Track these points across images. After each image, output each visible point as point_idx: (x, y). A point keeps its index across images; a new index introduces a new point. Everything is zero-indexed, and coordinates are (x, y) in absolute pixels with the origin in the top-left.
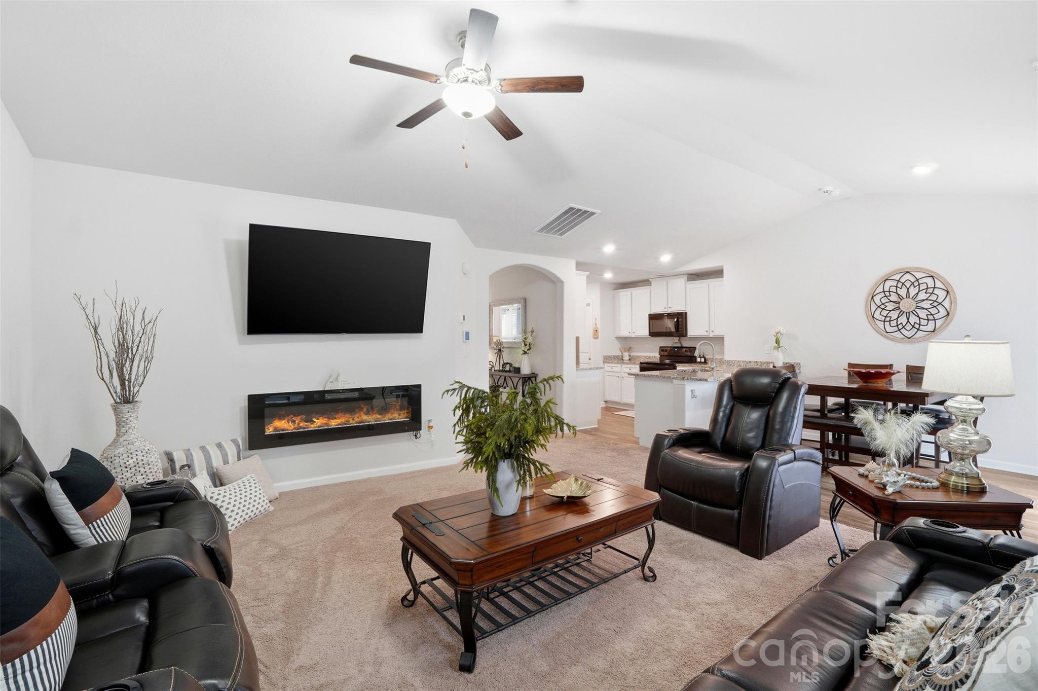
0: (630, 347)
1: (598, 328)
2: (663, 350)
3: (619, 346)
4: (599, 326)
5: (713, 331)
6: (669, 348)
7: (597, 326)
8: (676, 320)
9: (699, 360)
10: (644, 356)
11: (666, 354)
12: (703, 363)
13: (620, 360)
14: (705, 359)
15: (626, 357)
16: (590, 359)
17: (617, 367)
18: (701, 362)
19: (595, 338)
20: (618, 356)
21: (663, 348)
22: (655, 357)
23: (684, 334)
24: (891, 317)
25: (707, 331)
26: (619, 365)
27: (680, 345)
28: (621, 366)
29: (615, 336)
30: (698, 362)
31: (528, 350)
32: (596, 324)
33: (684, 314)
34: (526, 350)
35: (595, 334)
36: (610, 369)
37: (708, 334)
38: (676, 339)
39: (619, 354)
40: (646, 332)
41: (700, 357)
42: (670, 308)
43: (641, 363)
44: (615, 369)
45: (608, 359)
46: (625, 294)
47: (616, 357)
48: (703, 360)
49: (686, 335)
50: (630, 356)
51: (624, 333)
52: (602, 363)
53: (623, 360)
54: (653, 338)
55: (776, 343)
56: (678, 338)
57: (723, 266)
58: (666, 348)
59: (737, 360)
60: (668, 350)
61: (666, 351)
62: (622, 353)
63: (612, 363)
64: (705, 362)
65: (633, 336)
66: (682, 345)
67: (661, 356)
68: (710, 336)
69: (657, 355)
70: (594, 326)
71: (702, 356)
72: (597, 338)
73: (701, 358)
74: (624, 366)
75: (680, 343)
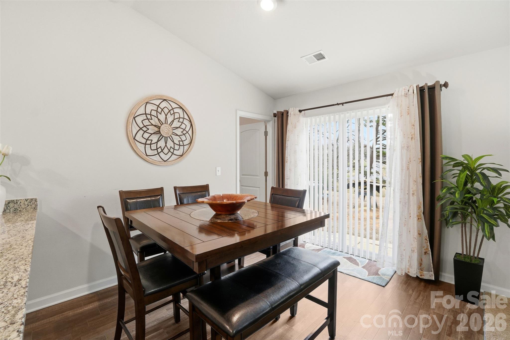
24: (152, 140)
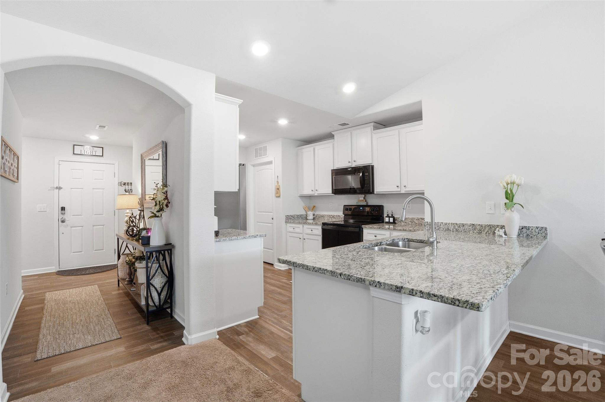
0: (314, 206)
1: (279, 186)
2: (347, 209)
3: (303, 204)
4: (280, 184)
5: (405, 186)
6: (354, 207)
7: (279, 184)
8: (361, 174)
9: (387, 220)
10: (327, 216)
11: (349, 212)
12: (391, 223)
13: (303, 219)
14: (394, 219)
15: (311, 217)
16: (273, 219)
17: (299, 228)
18: (389, 223)
19: (277, 197)
20: (301, 215)
21: (347, 207)
22: (339, 216)
23: (371, 191)
25: (397, 187)
26: (301, 226)
27: (365, 204)
28: (303, 226)
29: (299, 195)
30: (387, 223)
31: (158, 211)
32: (278, 182)
33: (371, 167)
34: (155, 212)
35: (277, 193)
36: (291, 230)
37: (399, 190)
38: (361, 197)
39: (303, 213)
40: (328, 190)
41: (388, 216)
42: (355, 161)
43: (324, 224)
44: (297, 230)
45: (290, 219)
46: (308, 149)
47: (300, 217)
48: (391, 220)
49: (373, 192)
50: (314, 215)
51: (307, 191)
52: (285, 224)
53: (307, 219)
54: (336, 195)
55: (507, 198)
56: (364, 196)
57: (420, 102)
58: (350, 207)
59: (444, 222)
60: (352, 209)
61: (350, 209)
62: (306, 212)
63: (294, 223)
64: (394, 222)
65: (316, 195)
66: (367, 203)
69: (341, 214)
70: (276, 184)
71: (390, 215)
72: (279, 196)
73: (389, 217)
74: (306, 226)
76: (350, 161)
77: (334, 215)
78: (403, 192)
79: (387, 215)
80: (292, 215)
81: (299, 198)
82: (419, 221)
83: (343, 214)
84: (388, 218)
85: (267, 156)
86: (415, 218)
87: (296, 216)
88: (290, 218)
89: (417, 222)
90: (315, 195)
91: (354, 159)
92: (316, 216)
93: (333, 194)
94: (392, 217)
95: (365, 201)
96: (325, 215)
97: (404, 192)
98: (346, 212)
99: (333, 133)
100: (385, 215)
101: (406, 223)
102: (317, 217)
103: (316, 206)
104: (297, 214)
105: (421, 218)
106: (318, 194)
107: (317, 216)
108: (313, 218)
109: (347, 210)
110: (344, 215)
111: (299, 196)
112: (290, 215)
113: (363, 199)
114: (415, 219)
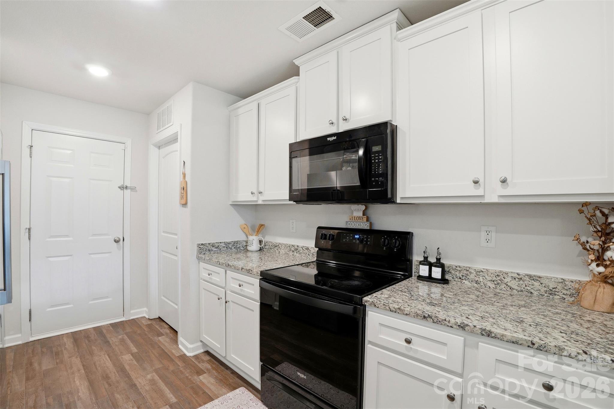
0: (262, 226)
2: (324, 237)
3: (241, 222)
4: (189, 179)
5: (503, 182)
6: (340, 232)
7: (187, 179)
8: (361, 152)
9: (422, 270)
10: (286, 245)
11: (329, 244)
13: (239, 250)
14: (444, 271)
15: (254, 246)
16: (177, 248)
17: (219, 275)
19: (182, 205)
20: (237, 242)
21: (324, 232)
22: (307, 249)
23: (389, 196)
25: (476, 182)
26: (222, 271)
27: (365, 226)
29: (231, 202)
30: (420, 278)
32: (184, 175)
33: (388, 128)
36: (206, 275)
37: (480, 192)
38: (358, 210)
39: (241, 237)
40: (283, 192)
41: (425, 261)
42: (345, 120)
44: (215, 278)
46: (247, 107)
47: (232, 246)
49: (392, 199)
50: (260, 242)
51: (244, 195)
52: (196, 260)
54: (301, 206)
56: (363, 207)
58: (332, 231)
60: (337, 237)
61: (332, 237)
62: (246, 236)
63: (210, 261)
64: (444, 281)
65: (260, 202)
66: (371, 224)
67: (320, 249)
68: (487, 200)
69: (312, 245)
70: (181, 179)
71: (433, 260)
72: (186, 204)
73: (431, 265)
74: (230, 273)
75: (368, 220)
76: (334, 121)
77: (298, 246)
78: (492, 198)
79: (422, 259)
80: (212, 242)
81: (232, 207)
82: (521, 282)
83: (316, 247)
84: (428, 267)
85: (171, 124)
86: (507, 274)
87: (223, 245)
88: (209, 250)
89: (514, 284)
90: (258, 203)
91: (344, 113)
92: (265, 246)
93: (292, 202)
94: (439, 264)
95: (365, 219)
96: (282, 244)
97: (495, 200)
98: (323, 242)
99: (297, 62)
100: (417, 257)
101: (477, 282)
102: (267, 247)
103: (266, 225)
104: (226, 241)
105: (530, 276)
106: (263, 201)
107: (267, 244)
108: (259, 249)
109: (325, 239)
110: (317, 249)
111: (231, 205)
112: (209, 244)
113: (360, 214)
114: (510, 275)
